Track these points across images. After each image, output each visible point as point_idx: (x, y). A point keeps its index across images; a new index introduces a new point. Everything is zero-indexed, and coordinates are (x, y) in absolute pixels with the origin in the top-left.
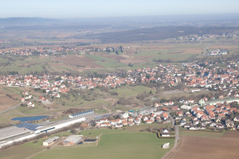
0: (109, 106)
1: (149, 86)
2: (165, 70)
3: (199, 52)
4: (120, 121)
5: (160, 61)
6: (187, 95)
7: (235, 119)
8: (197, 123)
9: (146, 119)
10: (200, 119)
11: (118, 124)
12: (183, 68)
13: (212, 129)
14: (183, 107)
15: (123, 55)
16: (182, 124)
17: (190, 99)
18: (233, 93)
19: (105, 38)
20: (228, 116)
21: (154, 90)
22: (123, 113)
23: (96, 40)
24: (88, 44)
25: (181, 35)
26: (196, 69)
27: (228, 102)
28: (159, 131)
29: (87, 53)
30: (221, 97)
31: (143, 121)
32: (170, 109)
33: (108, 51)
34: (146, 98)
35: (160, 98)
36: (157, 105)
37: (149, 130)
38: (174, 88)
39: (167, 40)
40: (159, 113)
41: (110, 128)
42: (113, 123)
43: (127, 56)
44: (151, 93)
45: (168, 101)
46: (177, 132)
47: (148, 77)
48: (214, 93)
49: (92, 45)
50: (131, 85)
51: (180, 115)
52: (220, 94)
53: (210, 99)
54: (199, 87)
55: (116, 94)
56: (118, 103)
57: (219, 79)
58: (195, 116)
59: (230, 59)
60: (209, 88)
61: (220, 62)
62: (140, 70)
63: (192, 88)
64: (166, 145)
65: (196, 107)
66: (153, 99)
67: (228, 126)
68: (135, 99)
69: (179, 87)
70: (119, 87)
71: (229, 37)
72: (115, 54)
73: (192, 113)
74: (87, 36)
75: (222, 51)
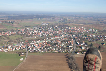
0: (5, 43)
1: (21, 35)
2: (27, 29)
3: (39, 23)
4: (7, 49)
5: (26, 26)
6: (33, 39)
7: (48, 48)
8: (35, 50)
9: (17, 48)
10: (36, 48)
11: (6, 51)
12: (34, 29)
13: (40, 52)
14: (31, 43)
15: (14, 24)
16: (29, 50)
17: (34, 40)
18: (49, 38)
19: (10, 18)
20: (46, 47)
21: (22, 37)
22: (9, 46)
23: (7, 19)
24: (3, 20)
25: (35, 18)
26: (38, 29)
27: (46, 41)
28: (20, 53)
29: (2, 23)
30: (45, 40)
31: (16, 49)
32: (27, 44)
33: (9, 22)
34: (19, 40)
35: (24, 40)
36: (22, 43)
37: (17, 53)
38: (29, 36)
39: (30, 19)
40: (22, 46)
41: (3, 52)
42: (4, 50)
43: (16, 24)
44: (21, 38)
45: (26, 41)
46: (27, 53)
47: (21, 32)
48: (42, 38)
49: (5, 20)
50: (15, 35)
51: (29, 46)
52: (44, 38)
53: (41, 40)
54: (38, 36)
55: (9, 38)
56: (9, 41)
57: (45, 33)
58: (35, 47)
59: (49, 26)
60: (41, 36)
61: (46, 27)
62: (19, 29)
63: (35, 36)
64: (22, 59)
65: (35, 43)
66: (22, 40)
67: (45, 51)
68: (15, 40)
69: (31, 36)
70: (10, 35)
71: (50, 19)
72: (12, 23)
73: (34, 46)
74: (4, 17)
75: (47, 23)
